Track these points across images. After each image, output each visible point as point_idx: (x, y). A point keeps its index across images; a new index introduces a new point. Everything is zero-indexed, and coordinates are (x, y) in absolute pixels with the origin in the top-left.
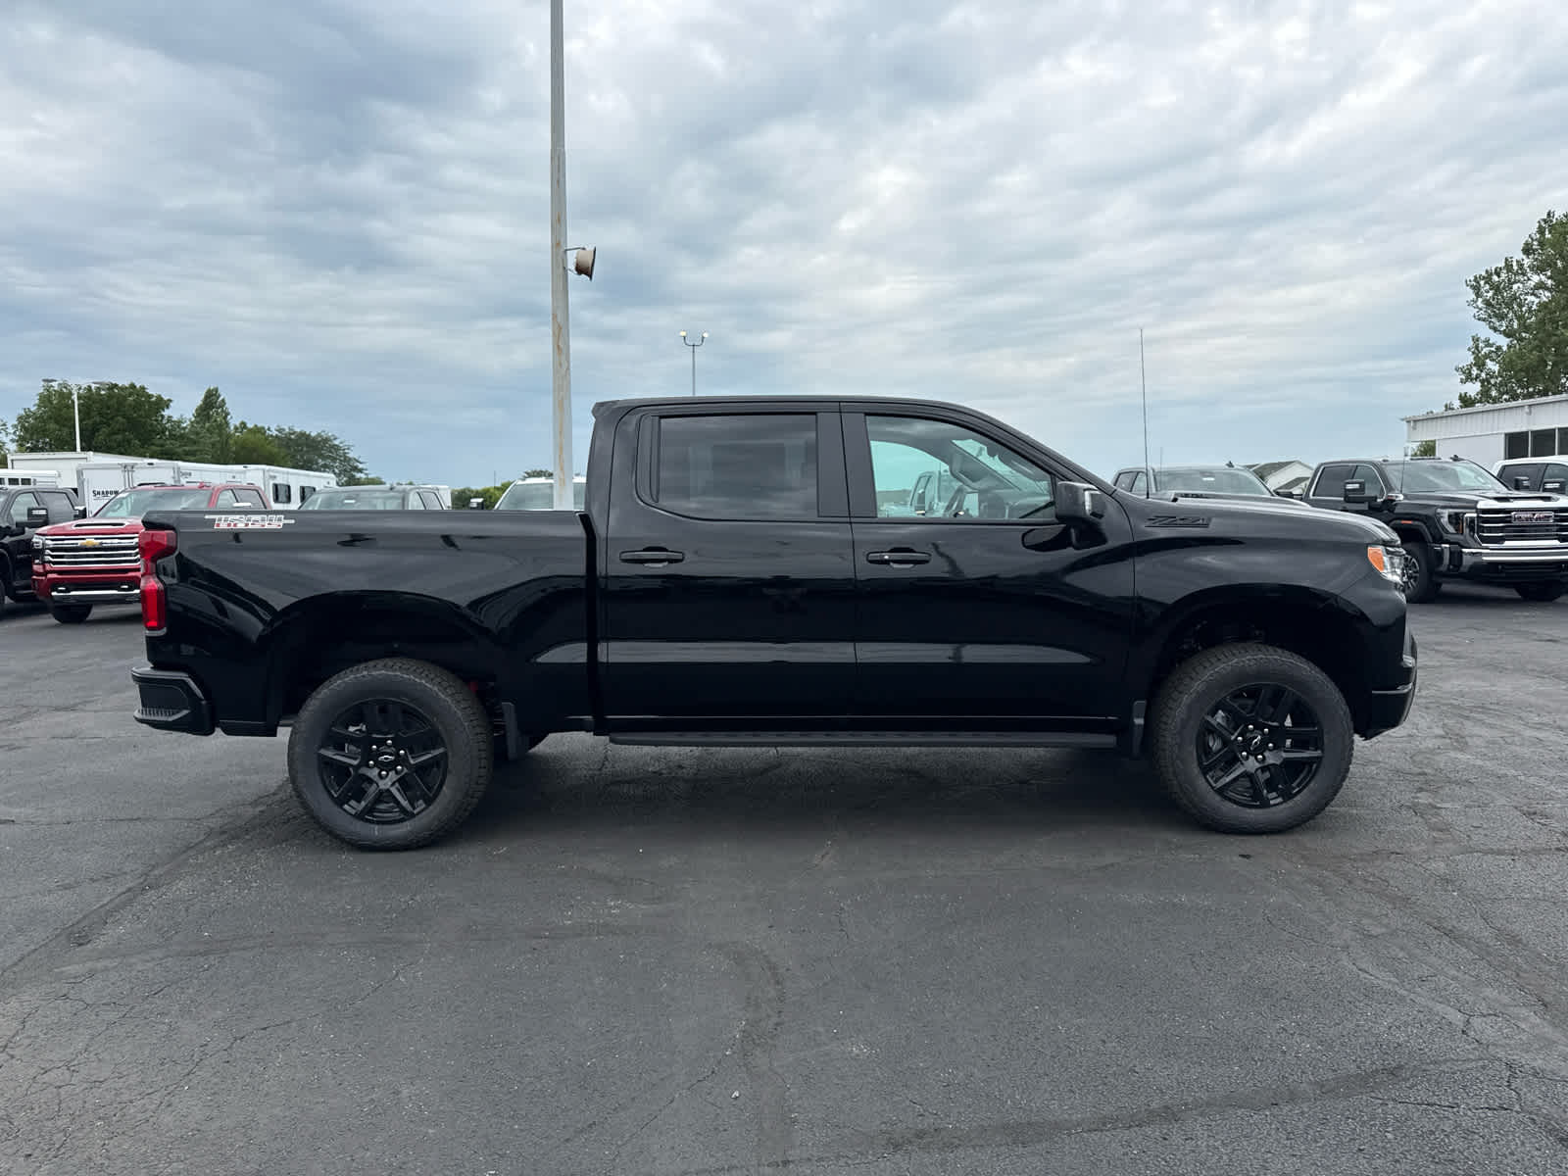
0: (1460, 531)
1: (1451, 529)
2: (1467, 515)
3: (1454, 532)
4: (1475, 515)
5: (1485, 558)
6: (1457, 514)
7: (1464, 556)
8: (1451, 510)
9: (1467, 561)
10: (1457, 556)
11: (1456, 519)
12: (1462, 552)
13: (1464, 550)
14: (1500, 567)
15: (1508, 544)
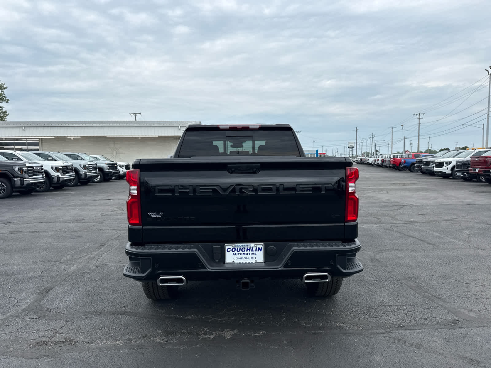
0: (22, 173)
1: (19, 173)
2: (23, 168)
3: (20, 174)
4: (26, 168)
5: (31, 182)
6: (20, 168)
7: (25, 181)
8: (18, 167)
9: (26, 183)
10: (22, 182)
11: (20, 170)
12: (24, 180)
13: (24, 179)
14: (34, 184)
15: (34, 177)
